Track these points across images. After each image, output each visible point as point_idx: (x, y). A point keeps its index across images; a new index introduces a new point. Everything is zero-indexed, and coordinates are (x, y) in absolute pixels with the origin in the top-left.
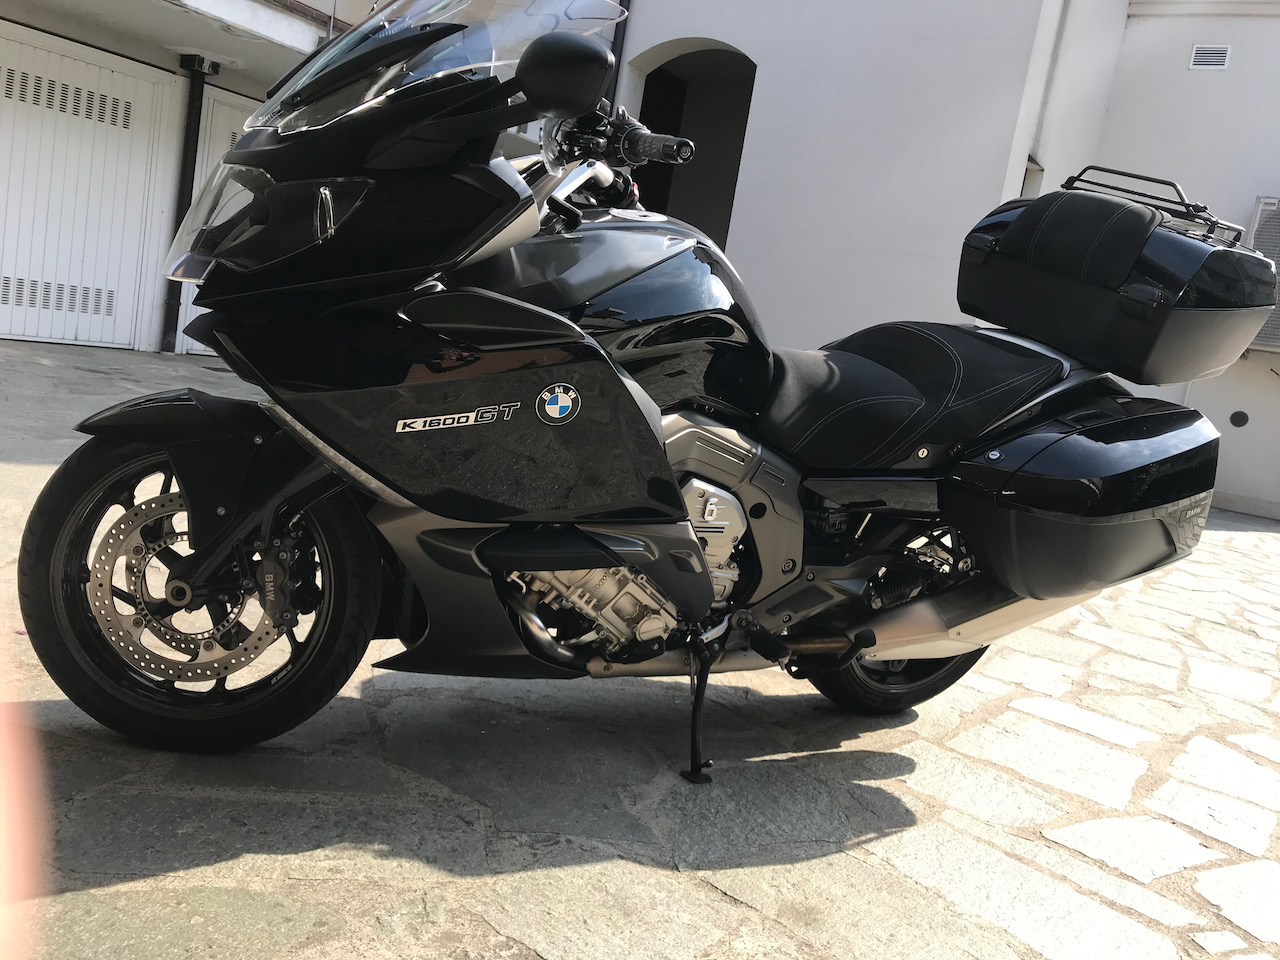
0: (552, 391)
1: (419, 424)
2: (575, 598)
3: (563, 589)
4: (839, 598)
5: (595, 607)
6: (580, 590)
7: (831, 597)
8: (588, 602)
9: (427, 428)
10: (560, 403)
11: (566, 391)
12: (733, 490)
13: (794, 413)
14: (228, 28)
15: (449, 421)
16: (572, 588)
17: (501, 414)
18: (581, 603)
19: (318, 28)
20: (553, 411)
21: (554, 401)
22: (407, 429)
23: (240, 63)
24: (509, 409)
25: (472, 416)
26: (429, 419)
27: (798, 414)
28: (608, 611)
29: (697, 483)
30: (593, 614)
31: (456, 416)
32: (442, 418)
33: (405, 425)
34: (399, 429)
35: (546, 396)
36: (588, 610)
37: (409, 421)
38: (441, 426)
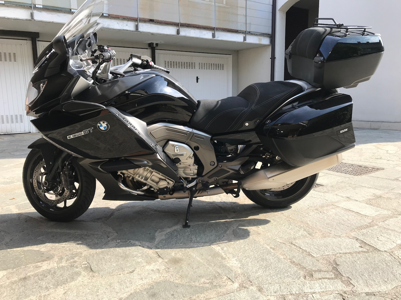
0: (100, 123)
1: (72, 136)
2: (137, 177)
3: (133, 175)
4: (232, 172)
5: (144, 180)
6: (138, 175)
7: (229, 172)
8: (142, 178)
9: (74, 137)
10: (103, 126)
11: (104, 123)
12: (186, 143)
13: (203, 118)
14: (152, 34)
15: (78, 135)
16: (135, 175)
17: (89, 131)
18: (140, 179)
19: (177, 27)
20: (102, 128)
21: (101, 126)
22: (70, 138)
23: (162, 42)
24: (91, 129)
25: (83, 132)
26: (73, 135)
27: (204, 118)
28: (149, 180)
29: (171, 142)
30: (145, 182)
31: (79, 133)
32: (76, 134)
33: (69, 137)
34: (68, 138)
35: (99, 125)
36: (142, 180)
37: (69, 136)
38: (77, 136)
